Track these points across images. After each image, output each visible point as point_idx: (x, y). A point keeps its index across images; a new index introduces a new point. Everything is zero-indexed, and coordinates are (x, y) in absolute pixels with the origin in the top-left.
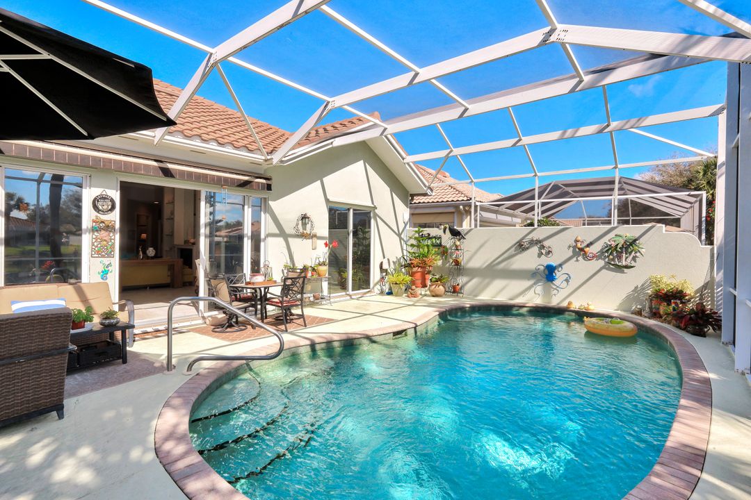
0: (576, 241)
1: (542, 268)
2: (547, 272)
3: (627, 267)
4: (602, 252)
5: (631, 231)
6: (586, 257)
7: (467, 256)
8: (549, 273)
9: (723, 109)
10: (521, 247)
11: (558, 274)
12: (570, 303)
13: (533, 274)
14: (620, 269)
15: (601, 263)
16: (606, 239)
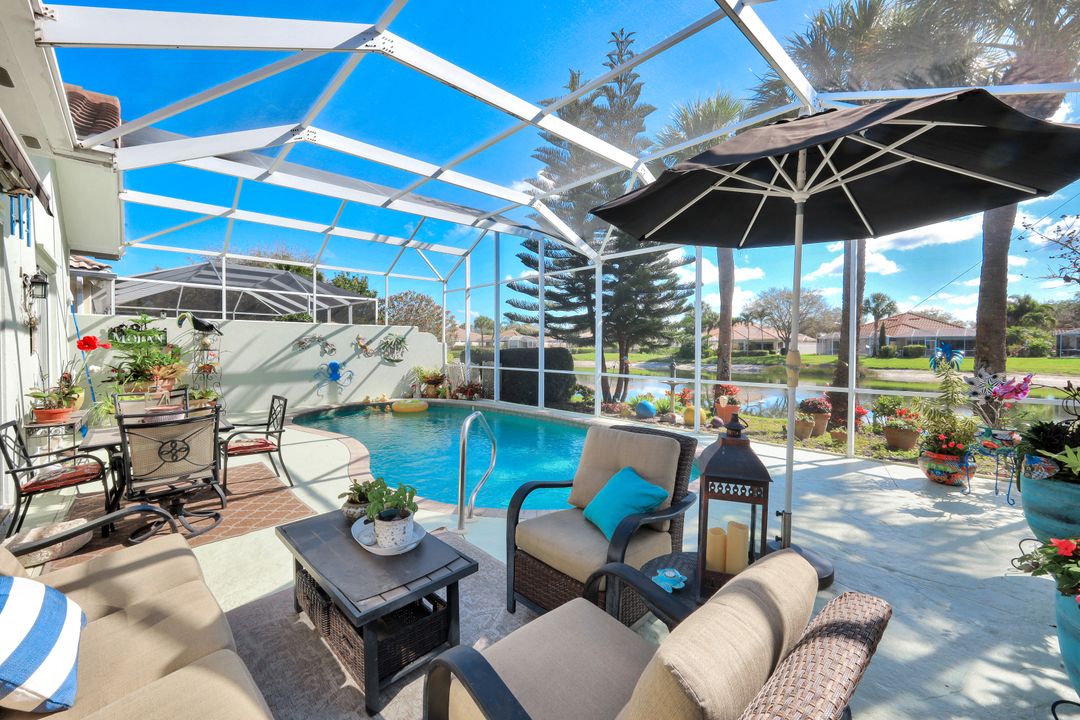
0: (358, 339)
1: (325, 367)
2: (330, 371)
3: (398, 361)
4: (379, 349)
5: (399, 331)
6: (367, 355)
7: (224, 358)
8: (334, 372)
9: (466, 254)
10: (301, 345)
11: (341, 372)
12: (368, 398)
13: (316, 374)
14: (392, 362)
15: (378, 359)
16: (382, 338)
